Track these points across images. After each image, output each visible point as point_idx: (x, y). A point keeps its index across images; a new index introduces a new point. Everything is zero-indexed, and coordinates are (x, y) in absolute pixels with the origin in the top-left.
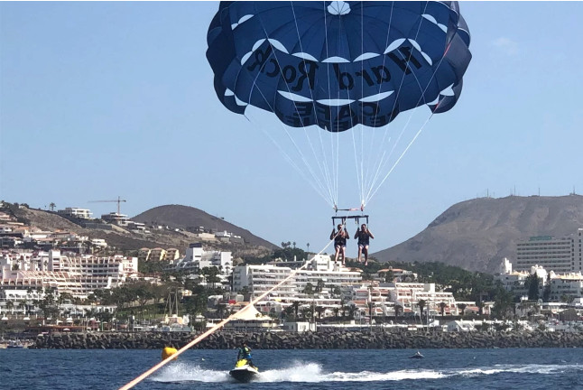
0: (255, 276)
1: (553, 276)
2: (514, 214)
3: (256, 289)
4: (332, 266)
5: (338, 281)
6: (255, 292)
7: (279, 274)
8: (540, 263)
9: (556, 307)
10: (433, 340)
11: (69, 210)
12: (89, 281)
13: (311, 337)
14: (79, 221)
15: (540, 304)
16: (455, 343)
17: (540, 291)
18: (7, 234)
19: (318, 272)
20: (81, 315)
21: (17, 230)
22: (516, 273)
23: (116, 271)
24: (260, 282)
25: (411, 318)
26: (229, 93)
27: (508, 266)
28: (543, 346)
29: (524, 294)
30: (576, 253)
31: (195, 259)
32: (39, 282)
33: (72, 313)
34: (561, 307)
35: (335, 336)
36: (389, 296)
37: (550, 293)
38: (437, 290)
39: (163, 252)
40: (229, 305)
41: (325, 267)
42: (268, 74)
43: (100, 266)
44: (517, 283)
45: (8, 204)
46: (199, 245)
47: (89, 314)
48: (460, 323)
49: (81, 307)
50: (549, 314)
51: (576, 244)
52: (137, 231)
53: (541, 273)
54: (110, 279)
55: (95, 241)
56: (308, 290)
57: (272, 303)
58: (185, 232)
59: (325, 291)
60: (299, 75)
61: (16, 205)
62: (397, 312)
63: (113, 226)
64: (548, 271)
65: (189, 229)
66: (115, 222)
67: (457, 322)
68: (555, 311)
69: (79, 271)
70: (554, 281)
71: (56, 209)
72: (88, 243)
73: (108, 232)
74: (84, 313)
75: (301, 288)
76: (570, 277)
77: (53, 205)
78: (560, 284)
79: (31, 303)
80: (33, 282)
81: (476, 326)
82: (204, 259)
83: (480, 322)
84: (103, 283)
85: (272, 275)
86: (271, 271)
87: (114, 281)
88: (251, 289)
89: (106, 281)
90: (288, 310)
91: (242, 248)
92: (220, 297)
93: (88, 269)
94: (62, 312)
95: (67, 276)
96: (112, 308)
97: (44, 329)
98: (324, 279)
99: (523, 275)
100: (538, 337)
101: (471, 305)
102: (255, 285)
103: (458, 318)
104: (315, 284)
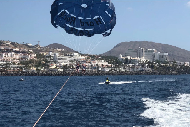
0: (58, 58)
1: (132, 58)
2: (132, 45)
3: (58, 61)
4: (78, 56)
5: (79, 59)
6: (58, 62)
7: (64, 57)
8: (129, 55)
9: (131, 65)
10: (91, 74)
11: (27, 44)
12: (21, 59)
13: (59, 73)
14: (29, 46)
15: (127, 65)
16: (97, 74)
17: (128, 62)
18: (10, 49)
19: (75, 57)
20: (16, 68)
21: (12, 48)
22: (123, 57)
23: (28, 57)
24: (59, 60)
25: (94, 68)
26: (55, 22)
27: (121, 56)
28: (120, 75)
29: (124, 62)
30: (139, 53)
31: (50, 54)
32: (8, 60)
33: (13, 67)
34: (133, 65)
35: (65, 73)
36: (90, 63)
37: (131, 62)
38: (104, 61)
39: (45, 53)
40: (51, 65)
41: (76, 56)
42: (64, 19)
43: (24, 56)
44: (123, 60)
45: (13, 43)
46: (51, 51)
47: (18, 67)
48: (106, 69)
49: (16, 66)
50: (129, 67)
51: (138, 51)
52: (42, 49)
53: (129, 57)
54: (26, 59)
55: (30, 51)
56: (72, 61)
57: (61, 64)
58: (54, 49)
59: (76, 62)
60: (71, 20)
61: (15, 43)
62: (91, 67)
63: (37, 47)
64: (131, 57)
65: (55, 48)
66: (37, 46)
67: (105, 69)
68: (131, 66)
69: (19, 57)
70: (132, 59)
71: (24, 44)
72: (28, 51)
73: (36, 49)
74: (16, 67)
75: (70, 61)
76: (135, 58)
77: (23, 43)
78: (133, 60)
79: (3, 65)
80: (6, 60)
81: (110, 70)
82: (52, 55)
83: (111, 69)
84: (25, 60)
85: (62, 58)
86: (62, 57)
87: (27, 59)
88: (57, 61)
89: (25, 59)
90: (65, 66)
91: (67, 52)
92: (49, 63)
93: (21, 57)
94: (11, 67)
95: (16, 58)
96: (23, 66)
97: (5, 71)
98: (76, 59)
99: (124, 58)
100: (119, 73)
101: (110, 65)
102: (58, 60)
103: (106, 68)
104: (74, 60)
